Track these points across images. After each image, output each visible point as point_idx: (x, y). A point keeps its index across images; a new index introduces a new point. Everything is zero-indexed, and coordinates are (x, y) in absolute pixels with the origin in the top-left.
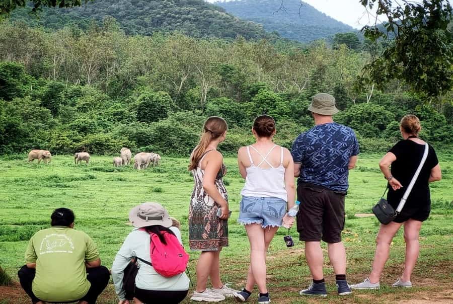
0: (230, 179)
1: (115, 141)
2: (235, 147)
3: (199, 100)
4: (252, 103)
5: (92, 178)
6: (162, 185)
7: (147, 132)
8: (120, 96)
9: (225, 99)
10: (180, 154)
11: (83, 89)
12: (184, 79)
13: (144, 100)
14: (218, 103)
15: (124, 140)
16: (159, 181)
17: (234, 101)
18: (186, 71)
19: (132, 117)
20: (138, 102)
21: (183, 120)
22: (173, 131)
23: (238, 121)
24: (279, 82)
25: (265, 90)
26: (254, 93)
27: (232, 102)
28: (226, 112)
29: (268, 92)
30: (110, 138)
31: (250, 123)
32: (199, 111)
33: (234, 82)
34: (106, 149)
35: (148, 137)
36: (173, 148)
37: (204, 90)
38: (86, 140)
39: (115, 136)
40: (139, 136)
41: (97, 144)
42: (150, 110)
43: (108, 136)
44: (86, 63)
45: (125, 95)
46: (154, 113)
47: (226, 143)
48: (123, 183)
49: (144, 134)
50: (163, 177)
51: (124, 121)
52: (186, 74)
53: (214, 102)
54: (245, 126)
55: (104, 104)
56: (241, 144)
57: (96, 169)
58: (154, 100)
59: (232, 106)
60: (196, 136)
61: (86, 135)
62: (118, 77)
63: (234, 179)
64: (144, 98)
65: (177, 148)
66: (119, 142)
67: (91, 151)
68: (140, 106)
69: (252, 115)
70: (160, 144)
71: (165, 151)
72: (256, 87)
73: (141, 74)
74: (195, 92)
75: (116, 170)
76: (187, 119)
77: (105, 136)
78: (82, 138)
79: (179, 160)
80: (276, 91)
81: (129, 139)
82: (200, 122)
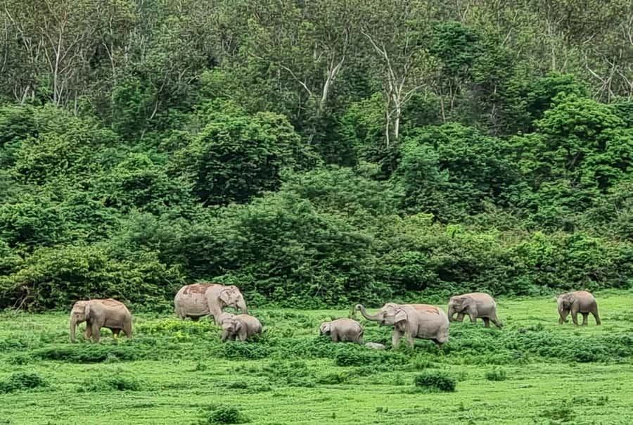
0: (460, 369)
1: (121, 266)
2: (483, 268)
3: (381, 134)
4: (535, 137)
5: (32, 383)
6: (245, 397)
7: (213, 233)
8: (149, 130)
9: (457, 127)
10: (315, 297)
11: (38, 114)
12: (333, 73)
13: (216, 140)
14: (432, 141)
15: (145, 261)
16: (236, 386)
17: (482, 133)
18: (337, 49)
19: (179, 192)
20: (197, 147)
21: (324, 193)
22: (292, 227)
23: (497, 191)
24: (612, 72)
25: (572, 96)
26: (539, 106)
27: (475, 136)
28: (458, 166)
29: (580, 101)
30: (103, 258)
31: (532, 196)
32: (370, 165)
33: (480, 77)
34: (93, 291)
35: (217, 249)
36: (297, 278)
37: (392, 103)
38: (32, 267)
39: (119, 249)
40: (193, 248)
41: (66, 276)
42: (233, 169)
43: (97, 250)
44: (46, 39)
45: (163, 127)
46: (247, 178)
47: (454, 260)
48: (126, 398)
49: (208, 240)
50: (252, 371)
51: (155, 203)
52: (337, 60)
53: (423, 136)
54: (516, 203)
55: (100, 156)
56: (500, 259)
57: (52, 356)
58: (245, 137)
59: (476, 147)
60: (362, 241)
61: (30, 251)
62: (142, 76)
63: (472, 370)
64: (215, 133)
65: (308, 280)
66: (132, 267)
67: (49, 300)
68: (205, 159)
69: (538, 171)
70: (254, 269)
71: (273, 289)
72: (546, 87)
73: (212, 63)
74: (368, 112)
75: (112, 357)
76: (335, 191)
77: (88, 253)
78: (18, 259)
79: (312, 314)
80: (605, 99)
81: (162, 259)
82: (374, 199)
